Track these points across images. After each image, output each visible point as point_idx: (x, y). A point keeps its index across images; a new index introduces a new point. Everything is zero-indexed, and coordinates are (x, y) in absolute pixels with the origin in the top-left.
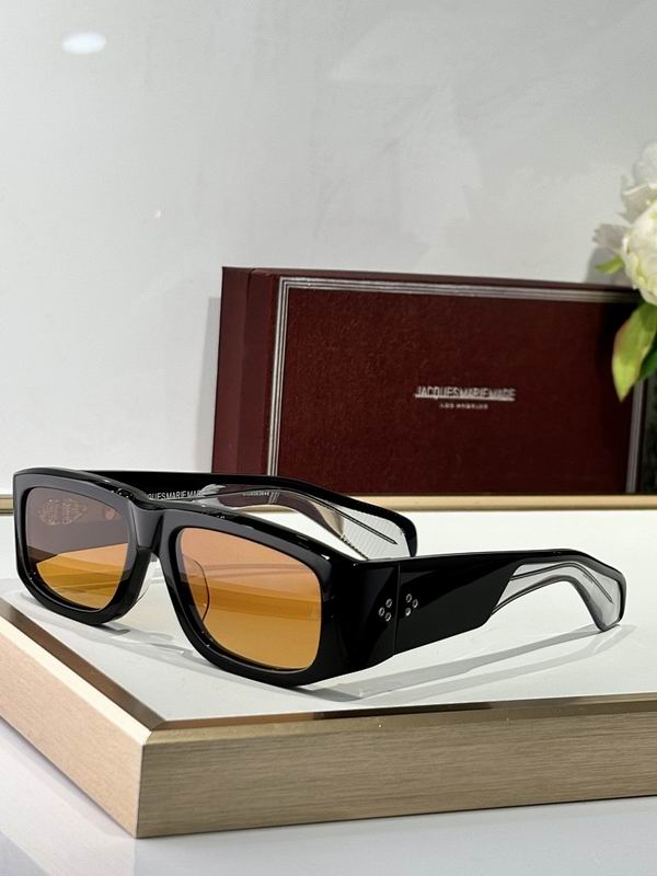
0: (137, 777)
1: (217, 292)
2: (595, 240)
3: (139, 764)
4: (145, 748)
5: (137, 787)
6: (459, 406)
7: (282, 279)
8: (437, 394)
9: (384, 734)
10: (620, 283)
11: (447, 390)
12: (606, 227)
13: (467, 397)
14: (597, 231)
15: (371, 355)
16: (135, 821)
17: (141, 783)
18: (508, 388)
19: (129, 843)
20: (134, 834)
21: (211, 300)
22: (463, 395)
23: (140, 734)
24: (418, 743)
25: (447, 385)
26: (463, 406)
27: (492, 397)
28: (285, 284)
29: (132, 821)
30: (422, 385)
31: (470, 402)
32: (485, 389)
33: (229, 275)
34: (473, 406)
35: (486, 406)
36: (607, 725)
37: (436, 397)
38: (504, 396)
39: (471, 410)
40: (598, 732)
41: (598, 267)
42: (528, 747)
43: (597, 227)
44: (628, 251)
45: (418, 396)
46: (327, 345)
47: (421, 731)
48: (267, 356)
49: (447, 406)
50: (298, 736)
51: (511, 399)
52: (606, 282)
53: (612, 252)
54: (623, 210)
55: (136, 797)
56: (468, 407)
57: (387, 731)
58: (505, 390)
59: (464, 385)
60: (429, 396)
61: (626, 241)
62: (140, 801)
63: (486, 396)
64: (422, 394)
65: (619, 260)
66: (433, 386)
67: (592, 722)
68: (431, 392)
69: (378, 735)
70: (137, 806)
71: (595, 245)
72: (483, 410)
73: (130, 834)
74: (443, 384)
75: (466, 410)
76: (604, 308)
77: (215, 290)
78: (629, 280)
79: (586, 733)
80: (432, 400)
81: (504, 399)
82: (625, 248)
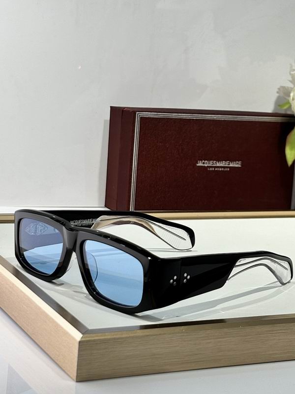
0: (76, 355)
1: (108, 117)
2: (278, 93)
3: (77, 349)
4: (80, 342)
5: (76, 359)
6: (216, 169)
7: (137, 113)
8: (207, 164)
9: (185, 334)
10: (289, 113)
11: (211, 162)
12: (283, 87)
13: (220, 165)
14: (279, 89)
15: (177, 147)
16: (75, 374)
17: (78, 357)
18: (238, 161)
19: (73, 384)
20: (75, 380)
21: (105, 121)
22: (218, 165)
23: (78, 336)
24: (200, 338)
25: (211, 160)
26: (218, 169)
27: (231, 165)
28: (139, 115)
29: (74, 374)
30: (200, 160)
31: (221, 167)
32: (228, 162)
33: (114, 110)
34: (223, 169)
35: (228, 169)
36: (285, 328)
37: (206, 165)
38: (237, 165)
39: (222, 171)
40: (281, 331)
41: (279, 106)
42: (250, 339)
43: (279, 87)
44: (293, 99)
45: (198, 165)
46: (157, 142)
47: (202, 332)
48: (131, 148)
49: (211, 169)
50: (147, 336)
51: (240, 166)
52: (283, 112)
53: (285, 99)
54: (291, 79)
55: (76, 364)
56: (220, 169)
57: (187, 333)
58: (237, 162)
59: (219, 160)
60: (203, 165)
61: (292, 95)
62: (78, 366)
63: (229, 165)
64: (200, 164)
65: (288, 102)
66: (205, 161)
67: (278, 327)
68: (204, 163)
69: (182, 334)
70: (76, 368)
71: (277, 95)
72: (227, 171)
73: (73, 380)
74: (209, 160)
75: (219, 171)
76: (282, 124)
77: (107, 117)
78: (293, 112)
79: (275, 332)
80: (205, 166)
81: (237, 166)
82: (292, 98)
